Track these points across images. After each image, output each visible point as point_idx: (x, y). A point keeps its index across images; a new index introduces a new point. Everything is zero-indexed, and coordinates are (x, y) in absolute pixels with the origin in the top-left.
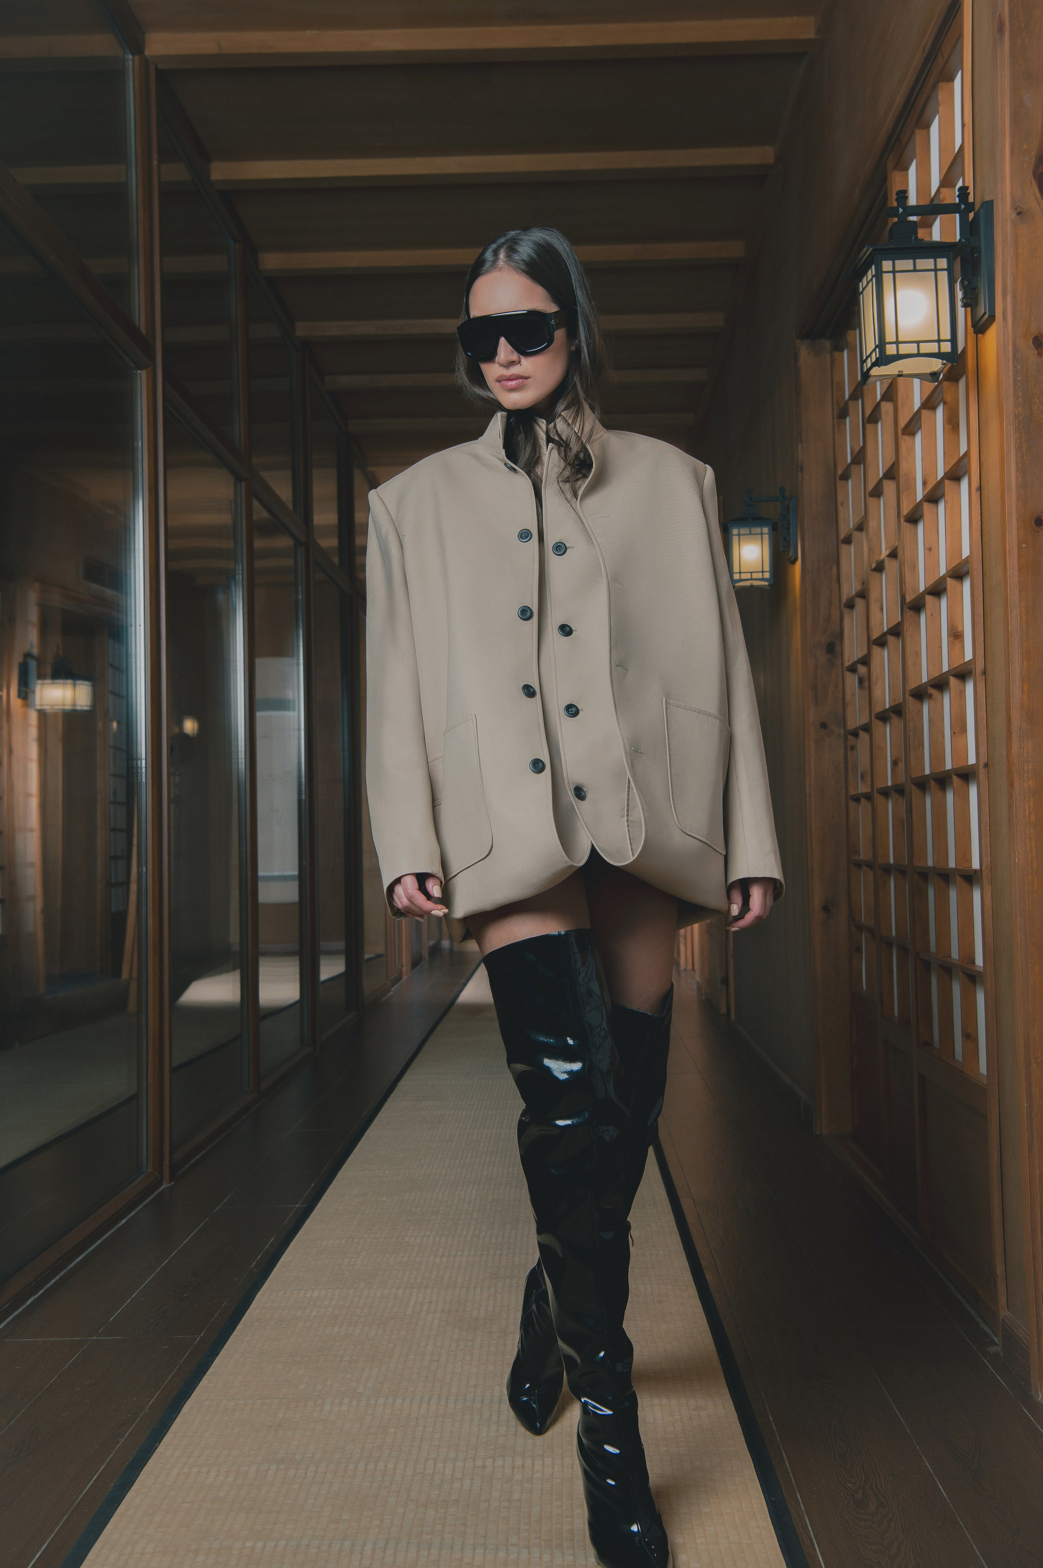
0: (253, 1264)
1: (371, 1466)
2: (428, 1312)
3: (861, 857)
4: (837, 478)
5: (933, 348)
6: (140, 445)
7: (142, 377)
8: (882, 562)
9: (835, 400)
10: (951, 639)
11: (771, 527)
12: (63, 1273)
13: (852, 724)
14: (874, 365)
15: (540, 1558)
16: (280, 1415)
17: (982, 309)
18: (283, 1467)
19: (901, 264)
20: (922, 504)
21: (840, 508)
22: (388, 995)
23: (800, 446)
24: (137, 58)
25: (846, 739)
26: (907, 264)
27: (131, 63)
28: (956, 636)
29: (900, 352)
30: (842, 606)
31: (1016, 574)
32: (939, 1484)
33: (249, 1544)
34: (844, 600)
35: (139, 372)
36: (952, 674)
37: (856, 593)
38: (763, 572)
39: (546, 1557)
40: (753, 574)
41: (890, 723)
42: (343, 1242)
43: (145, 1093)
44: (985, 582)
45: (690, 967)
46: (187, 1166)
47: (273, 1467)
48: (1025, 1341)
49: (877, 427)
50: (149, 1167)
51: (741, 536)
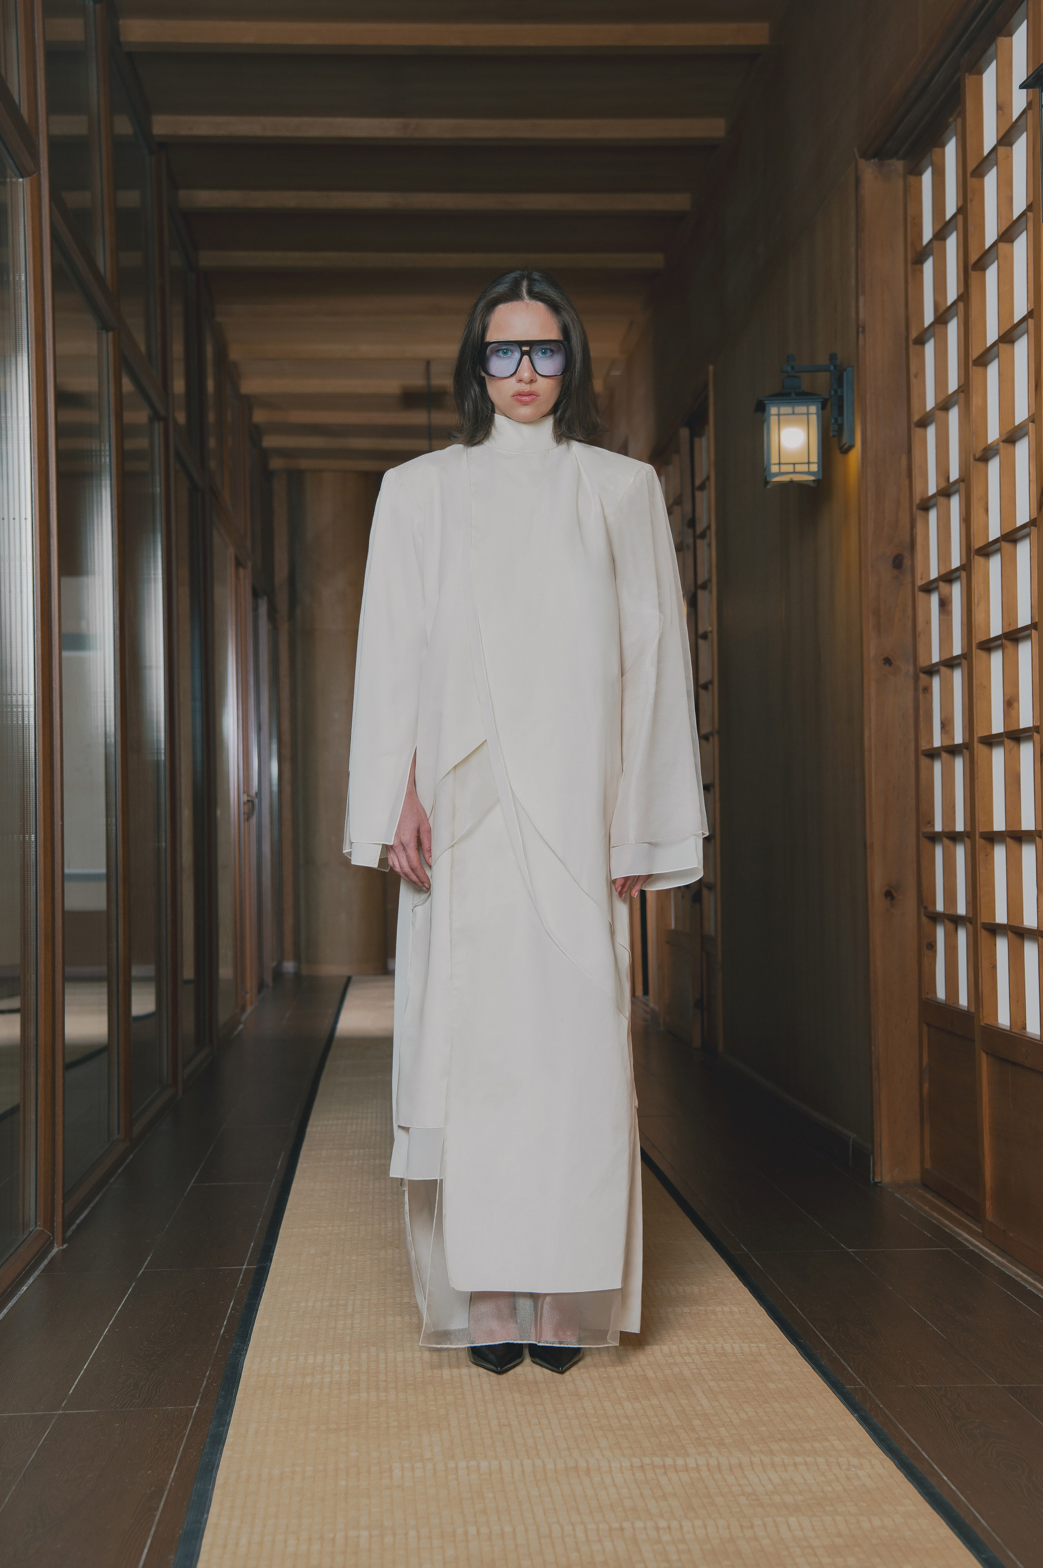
1: (483, 1530)
3: (939, 829)
4: (911, 343)
6: (23, 278)
7: (22, 186)
9: (910, 240)
11: (820, 405)
13: (925, 661)
18: (374, 1532)
21: (913, 381)
23: (861, 299)
25: (916, 679)
30: (914, 507)
34: (917, 500)
35: (21, 180)
37: (937, 490)
38: (809, 463)
40: (797, 466)
41: (1003, 653)
47: (363, 1533)
49: (985, 274)
50: (39, 1223)
51: (782, 417)
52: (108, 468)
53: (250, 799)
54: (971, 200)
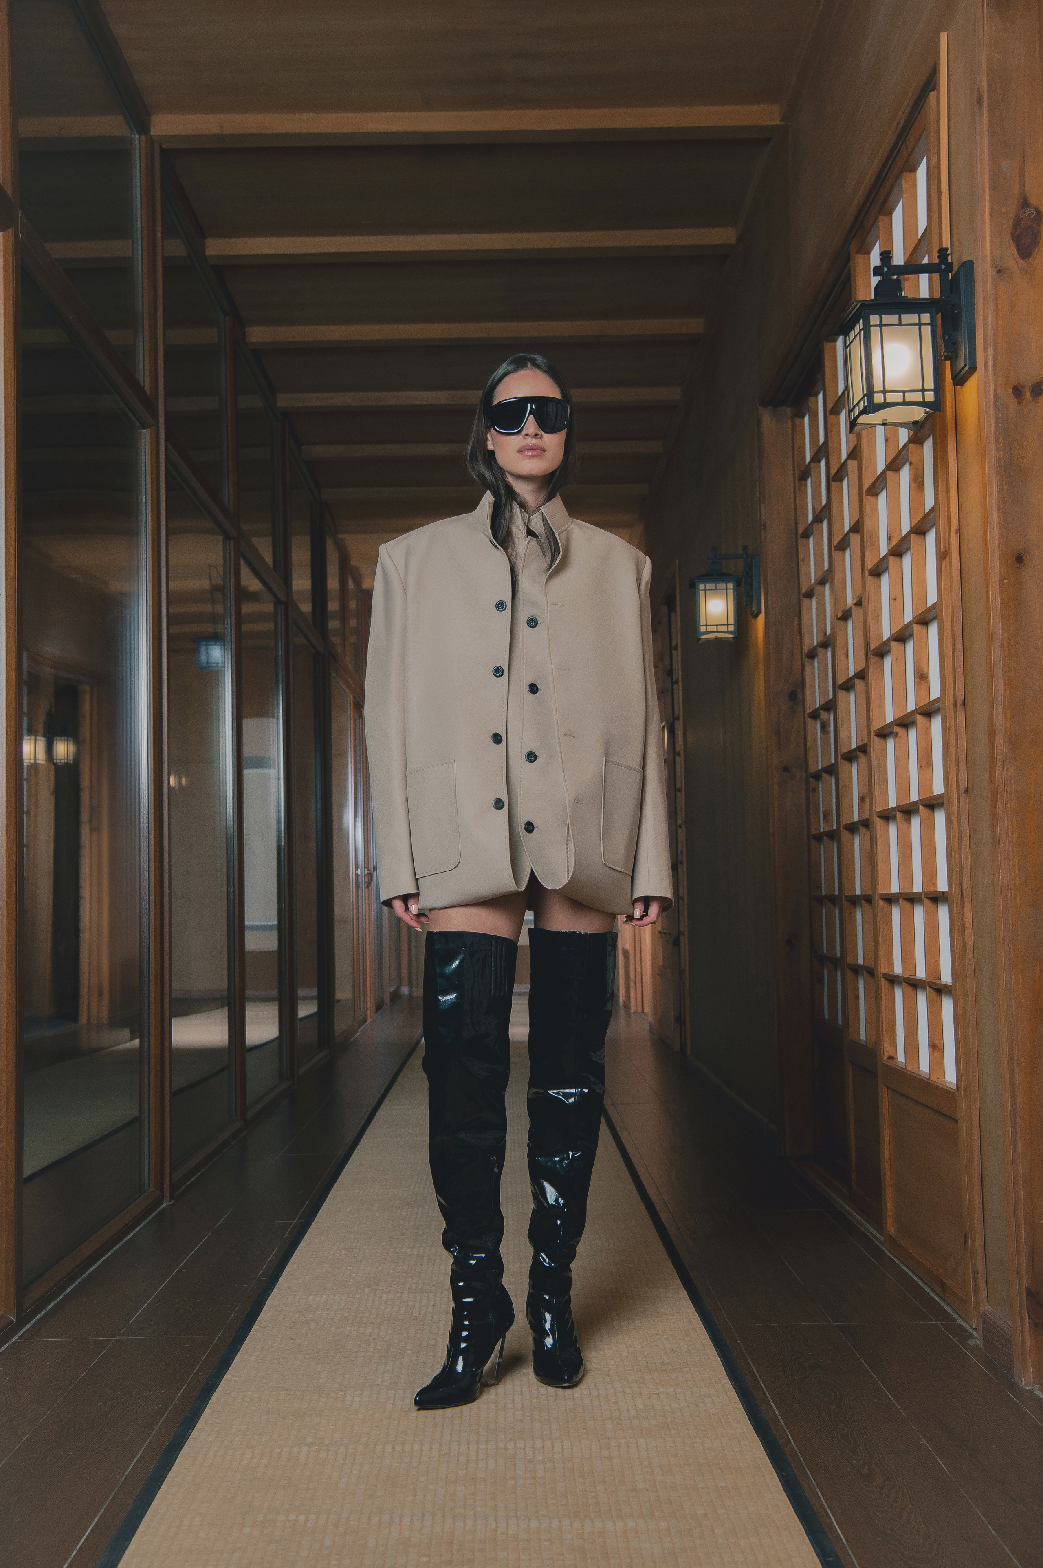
0: (260, 1273)
1: (398, 1448)
2: (433, 1314)
3: (823, 893)
4: (799, 537)
5: (918, 397)
6: (144, 499)
7: (145, 437)
8: (850, 610)
9: (796, 464)
10: (918, 680)
11: (735, 583)
12: (79, 1281)
13: (812, 769)
14: (861, 413)
15: (571, 1526)
16: (305, 1405)
17: (962, 361)
18: (314, 1448)
19: (887, 319)
20: (888, 557)
21: (801, 564)
22: (356, 1036)
23: (763, 506)
24: (143, 137)
25: (807, 782)
26: (893, 318)
27: (137, 142)
28: (922, 677)
29: (888, 401)
30: (803, 657)
31: (999, 607)
32: (939, 1460)
33: (292, 1518)
34: (806, 650)
35: (144, 431)
36: (919, 712)
37: (818, 644)
38: (728, 625)
39: (577, 1524)
40: (719, 627)
41: (857, 761)
42: (344, 1252)
43: (147, 1115)
44: (964, 618)
45: (639, 1010)
46: (184, 1187)
47: (305, 1449)
48: (1007, 1331)
49: (842, 484)
50: (151, 1185)
51: (707, 591)
52: (229, 638)
53: (369, 872)
54: (831, 431)
